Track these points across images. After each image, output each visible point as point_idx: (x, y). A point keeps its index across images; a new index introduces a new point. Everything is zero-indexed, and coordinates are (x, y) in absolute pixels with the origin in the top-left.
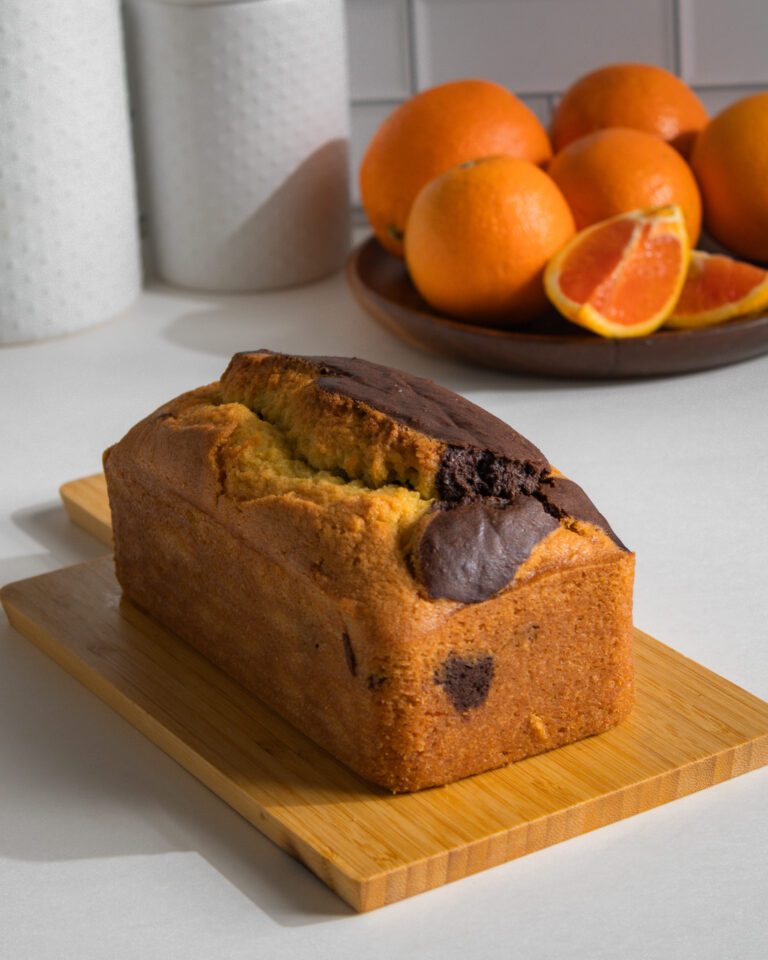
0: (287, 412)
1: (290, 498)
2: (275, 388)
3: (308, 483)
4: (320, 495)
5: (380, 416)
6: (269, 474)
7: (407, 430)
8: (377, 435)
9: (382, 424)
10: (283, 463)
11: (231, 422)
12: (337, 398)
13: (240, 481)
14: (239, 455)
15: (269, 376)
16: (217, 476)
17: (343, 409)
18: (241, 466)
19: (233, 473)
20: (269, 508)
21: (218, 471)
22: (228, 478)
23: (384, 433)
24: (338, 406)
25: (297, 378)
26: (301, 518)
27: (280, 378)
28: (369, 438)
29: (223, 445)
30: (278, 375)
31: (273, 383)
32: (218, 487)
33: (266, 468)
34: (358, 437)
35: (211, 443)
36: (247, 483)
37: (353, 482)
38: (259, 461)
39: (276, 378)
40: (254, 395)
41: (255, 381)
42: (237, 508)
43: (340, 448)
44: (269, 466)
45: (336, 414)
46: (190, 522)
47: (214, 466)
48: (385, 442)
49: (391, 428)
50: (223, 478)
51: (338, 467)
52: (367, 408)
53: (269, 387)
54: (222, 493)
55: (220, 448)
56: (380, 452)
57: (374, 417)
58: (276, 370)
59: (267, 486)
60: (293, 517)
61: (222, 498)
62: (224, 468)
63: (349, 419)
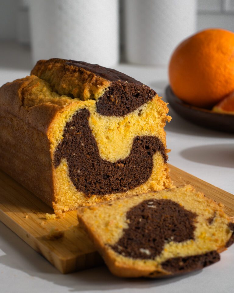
0: (52, 77)
1: (49, 104)
2: (50, 70)
3: (57, 99)
4: (61, 103)
5: (89, 73)
6: (42, 96)
7: (99, 77)
8: (87, 80)
9: (89, 76)
10: (48, 93)
12: (72, 67)
13: (29, 100)
14: (30, 90)
15: (48, 65)
16: (21, 99)
17: (74, 71)
18: (31, 94)
19: (27, 96)
20: (39, 108)
21: (21, 97)
22: (25, 99)
23: (90, 78)
24: (72, 70)
26: (51, 111)
28: (84, 81)
29: (24, 87)
32: (21, 103)
33: (40, 94)
34: (79, 81)
35: (20, 87)
36: (32, 100)
37: (75, 99)
38: (38, 92)
39: (51, 66)
40: (42, 73)
41: (42, 68)
42: (27, 110)
43: (71, 86)
44: (42, 94)
45: (71, 73)
46: (12, 122)
47: (20, 95)
48: (90, 82)
49: (93, 76)
50: (23, 99)
51: (70, 94)
52: (84, 70)
54: (22, 105)
55: (23, 89)
56: (88, 86)
57: (86, 73)
58: (51, 64)
59: (40, 101)
60: (48, 111)
61: (22, 107)
62: (24, 96)
63: (77, 74)
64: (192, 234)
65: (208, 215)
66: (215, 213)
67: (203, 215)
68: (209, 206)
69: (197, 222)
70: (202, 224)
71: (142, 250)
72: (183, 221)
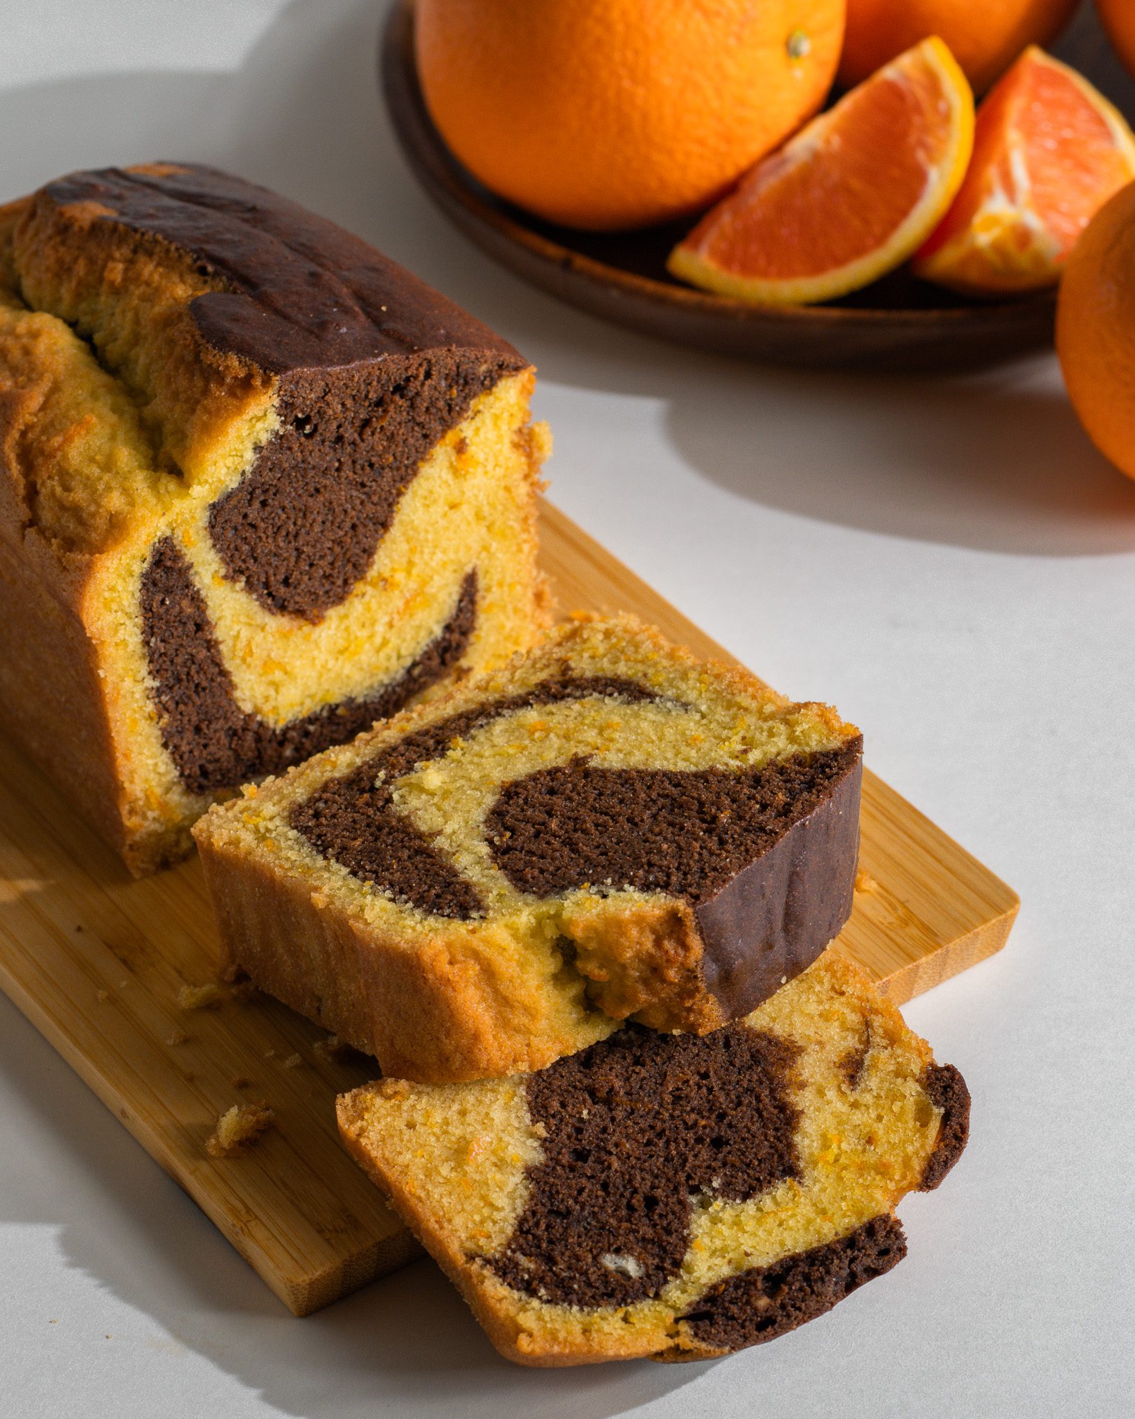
0: (142, 357)
2: (118, 292)
6: (116, 501)
11: (41, 376)
13: (63, 507)
14: (59, 454)
15: (105, 264)
16: (22, 491)
18: (65, 478)
19: (50, 486)
21: (22, 481)
22: (41, 498)
25: (156, 277)
27: (126, 270)
29: (29, 428)
30: (120, 266)
31: (112, 283)
32: (24, 512)
33: (109, 488)
35: (8, 420)
38: (97, 471)
39: (117, 271)
40: (79, 296)
41: (81, 268)
42: (59, 560)
44: (113, 484)
47: (15, 469)
50: (32, 495)
53: (104, 288)
54: (32, 523)
55: (23, 434)
58: (117, 255)
61: (31, 533)
62: (33, 476)
64: (790, 1146)
65: (841, 1042)
66: (867, 1024)
67: (821, 1044)
68: (842, 994)
69: (802, 1086)
70: (821, 1092)
71: (610, 1261)
72: (750, 1090)
